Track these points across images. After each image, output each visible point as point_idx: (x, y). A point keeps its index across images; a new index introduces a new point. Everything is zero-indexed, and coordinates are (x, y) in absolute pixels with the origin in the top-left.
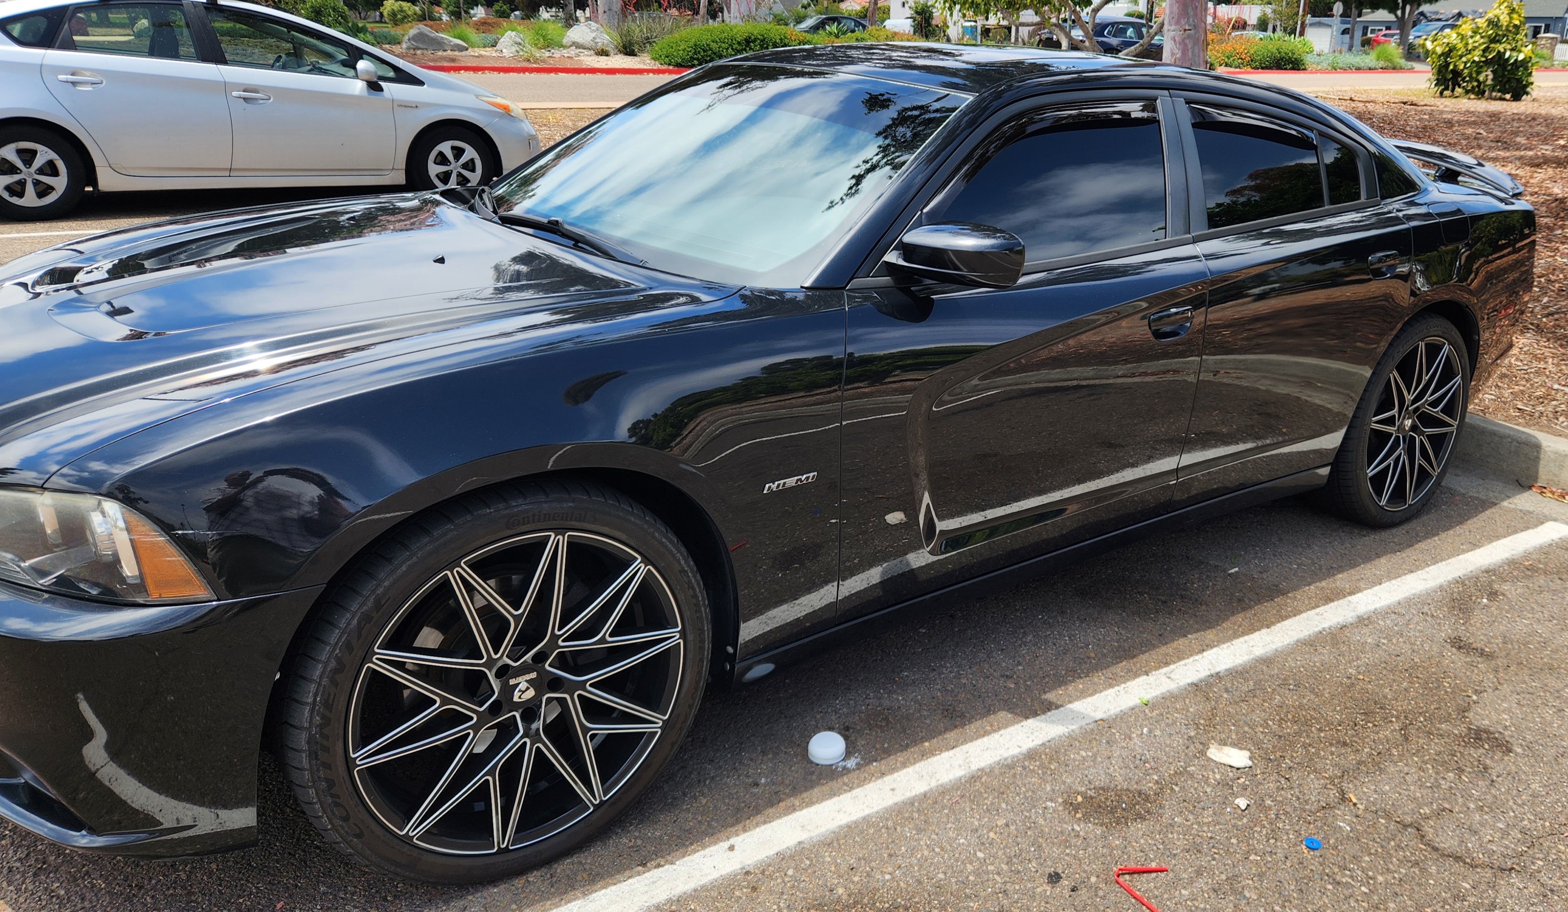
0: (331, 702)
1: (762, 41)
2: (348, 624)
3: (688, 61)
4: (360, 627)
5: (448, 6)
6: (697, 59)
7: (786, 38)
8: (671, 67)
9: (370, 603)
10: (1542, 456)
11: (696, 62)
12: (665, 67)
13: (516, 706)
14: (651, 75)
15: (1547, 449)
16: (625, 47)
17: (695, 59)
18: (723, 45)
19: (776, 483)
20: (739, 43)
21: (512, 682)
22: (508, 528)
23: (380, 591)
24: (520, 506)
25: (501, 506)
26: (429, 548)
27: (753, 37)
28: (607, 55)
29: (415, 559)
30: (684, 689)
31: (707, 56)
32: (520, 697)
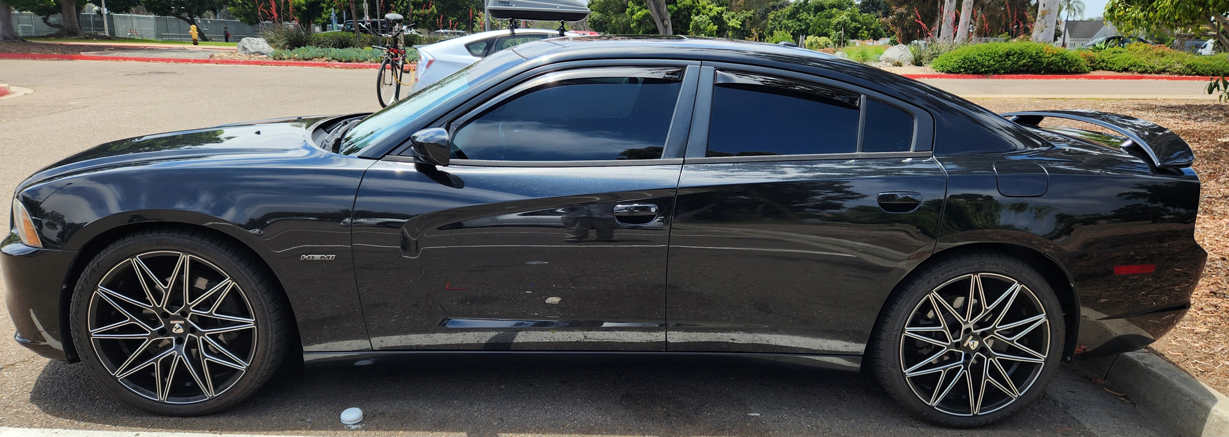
0: (79, 303)
1: (1021, 54)
2: (87, 271)
3: (957, 69)
4: (91, 274)
5: (834, 38)
6: (965, 68)
7: (1041, 52)
8: (943, 74)
9: (95, 264)
10: (1208, 419)
11: (962, 70)
12: (939, 73)
13: (174, 335)
14: (926, 78)
15: (1214, 413)
16: (916, 60)
17: (962, 68)
18: (987, 58)
19: (309, 255)
20: (1000, 56)
21: (172, 322)
22: (157, 245)
23: (99, 260)
24: (164, 236)
25: (156, 234)
26: (121, 246)
27: (1013, 52)
28: (901, 66)
29: (115, 249)
30: (257, 353)
31: (972, 65)
32: (175, 331)
